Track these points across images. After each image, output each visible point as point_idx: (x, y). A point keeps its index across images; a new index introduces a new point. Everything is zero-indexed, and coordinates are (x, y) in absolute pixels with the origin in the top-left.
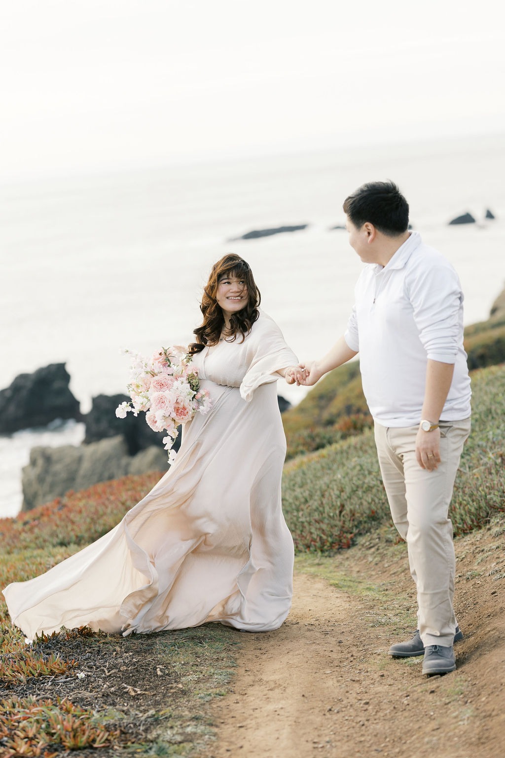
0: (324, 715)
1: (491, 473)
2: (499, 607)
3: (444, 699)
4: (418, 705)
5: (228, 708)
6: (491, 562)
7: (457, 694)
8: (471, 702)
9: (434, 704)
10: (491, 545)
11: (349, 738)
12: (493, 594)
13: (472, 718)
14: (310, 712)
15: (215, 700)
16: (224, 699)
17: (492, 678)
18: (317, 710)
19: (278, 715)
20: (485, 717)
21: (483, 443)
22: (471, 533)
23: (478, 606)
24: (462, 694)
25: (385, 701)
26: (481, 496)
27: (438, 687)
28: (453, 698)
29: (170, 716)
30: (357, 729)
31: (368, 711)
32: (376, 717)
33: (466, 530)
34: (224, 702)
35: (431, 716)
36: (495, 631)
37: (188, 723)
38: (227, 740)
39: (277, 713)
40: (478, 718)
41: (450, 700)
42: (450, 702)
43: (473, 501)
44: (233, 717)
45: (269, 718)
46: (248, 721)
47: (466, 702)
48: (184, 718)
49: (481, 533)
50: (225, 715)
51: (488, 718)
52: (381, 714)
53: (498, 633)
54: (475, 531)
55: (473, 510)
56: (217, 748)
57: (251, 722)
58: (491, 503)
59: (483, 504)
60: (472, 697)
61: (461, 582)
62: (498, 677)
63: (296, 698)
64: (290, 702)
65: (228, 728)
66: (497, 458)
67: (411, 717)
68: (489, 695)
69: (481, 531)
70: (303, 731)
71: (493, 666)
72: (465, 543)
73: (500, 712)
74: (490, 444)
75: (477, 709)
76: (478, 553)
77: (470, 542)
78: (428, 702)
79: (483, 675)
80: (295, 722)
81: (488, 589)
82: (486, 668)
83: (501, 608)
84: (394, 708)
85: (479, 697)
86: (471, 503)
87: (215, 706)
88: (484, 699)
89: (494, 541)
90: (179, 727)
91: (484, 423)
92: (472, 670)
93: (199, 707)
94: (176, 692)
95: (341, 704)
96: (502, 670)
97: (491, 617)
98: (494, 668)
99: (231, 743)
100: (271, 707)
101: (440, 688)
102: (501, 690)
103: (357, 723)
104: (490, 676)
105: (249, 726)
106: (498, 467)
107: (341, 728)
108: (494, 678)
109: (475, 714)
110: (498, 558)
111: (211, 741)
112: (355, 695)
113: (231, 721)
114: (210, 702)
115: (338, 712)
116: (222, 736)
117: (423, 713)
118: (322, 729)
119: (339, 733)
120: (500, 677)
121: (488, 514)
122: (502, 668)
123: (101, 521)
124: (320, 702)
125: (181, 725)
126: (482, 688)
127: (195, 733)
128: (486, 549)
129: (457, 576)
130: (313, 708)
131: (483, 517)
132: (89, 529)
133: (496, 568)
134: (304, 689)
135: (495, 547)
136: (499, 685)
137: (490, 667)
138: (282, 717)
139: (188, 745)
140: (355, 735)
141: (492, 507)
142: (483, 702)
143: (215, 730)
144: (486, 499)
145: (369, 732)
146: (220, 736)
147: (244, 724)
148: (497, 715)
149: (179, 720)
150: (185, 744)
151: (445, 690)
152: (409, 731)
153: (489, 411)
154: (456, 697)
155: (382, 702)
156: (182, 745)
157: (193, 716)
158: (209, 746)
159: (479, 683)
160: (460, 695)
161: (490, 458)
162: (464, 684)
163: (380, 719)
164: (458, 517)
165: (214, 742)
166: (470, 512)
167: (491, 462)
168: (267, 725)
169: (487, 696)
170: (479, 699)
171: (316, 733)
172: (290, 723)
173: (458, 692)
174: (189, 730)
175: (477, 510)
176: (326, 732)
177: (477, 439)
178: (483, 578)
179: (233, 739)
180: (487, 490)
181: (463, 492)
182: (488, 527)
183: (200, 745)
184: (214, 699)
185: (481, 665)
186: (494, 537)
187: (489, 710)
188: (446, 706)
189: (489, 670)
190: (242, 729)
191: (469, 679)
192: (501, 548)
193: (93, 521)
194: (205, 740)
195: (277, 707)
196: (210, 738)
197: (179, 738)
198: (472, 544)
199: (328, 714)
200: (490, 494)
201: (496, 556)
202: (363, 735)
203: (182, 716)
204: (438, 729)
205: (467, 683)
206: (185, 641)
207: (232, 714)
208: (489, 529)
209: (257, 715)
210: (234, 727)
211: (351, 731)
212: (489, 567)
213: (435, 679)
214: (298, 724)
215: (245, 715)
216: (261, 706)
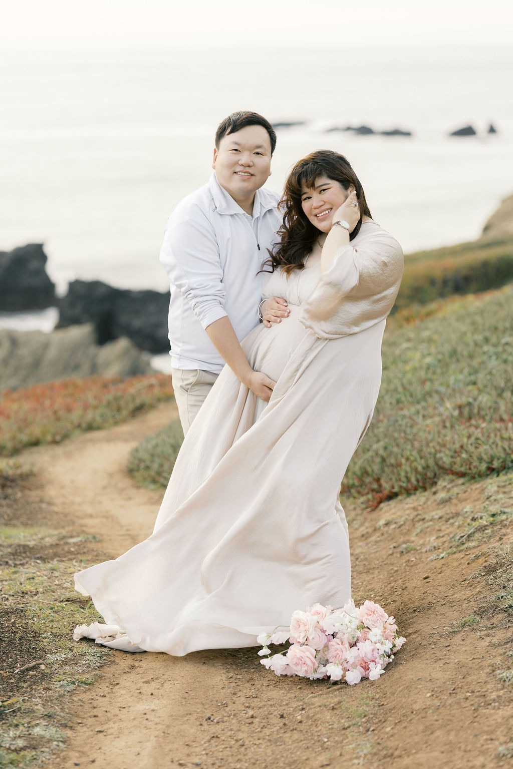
0: (201, 725)
1: (445, 427)
2: (427, 601)
3: (343, 721)
4: (312, 725)
5: (91, 703)
6: (431, 534)
7: (360, 716)
8: (373, 730)
9: (330, 727)
10: (433, 513)
11: (223, 762)
12: (425, 578)
13: (369, 756)
14: (186, 719)
15: (78, 691)
16: (89, 689)
17: (404, 700)
18: (192, 718)
19: (147, 719)
20: (385, 757)
21: (442, 389)
22: (415, 494)
23: (406, 593)
24: (365, 716)
25: (276, 713)
26: (430, 454)
27: (339, 703)
28: (354, 722)
29: (19, 709)
30: (235, 750)
31: (253, 725)
32: (261, 735)
33: (410, 490)
34: (88, 693)
35: (325, 742)
36: (417, 635)
37: (38, 722)
38: (79, 749)
39: (146, 717)
40: (376, 757)
41: (350, 723)
42: (349, 727)
43: (421, 458)
44: (95, 716)
45: (135, 722)
46: (111, 724)
47: (368, 730)
48: (35, 714)
49: (424, 496)
50: (85, 713)
51: (388, 759)
52: (267, 731)
53: (419, 638)
54: (420, 492)
55: (420, 468)
56: (65, 759)
57: (113, 725)
58: (440, 463)
59: (431, 462)
60: (376, 723)
61: (395, 555)
62: (410, 699)
63: (173, 697)
64: (164, 702)
65: (85, 732)
66: (454, 409)
67: (301, 741)
68: (396, 724)
69: (426, 493)
70: (170, 747)
71: (407, 685)
72: (407, 506)
73: (403, 753)
74: (450, 391)
75: (379, 744)
76: (418, 521)
77: (412, 506)
78: (324, 723)
79: (393, 694)
80: (164, 733)
81: (421, 571)
82: (398, 686)
83: (429, 604)
84: (285, 724)
85: (384, 724)
86: (418, 459)
87: (75, 699)
88: (388, 729)
89: (438, 509)
90: (26, 725)
91: (447, 365)
92: (383, 684)
93: (57, 699)
94: (35, 675)
95: (224, 710)
96: (416, 691)
97: (417, 613)
98: (407, 687)
99: (83, 753)
100: (141, 707)
101: (342, 703)
102: (411, 720)
103: (237, 741)
104: (401, 697)
105: (110, 731)
106: (454, 420)
107: (217, 746)
108: (405, 700)
109: (375, 751)
110: (440, 530)
111: (58, 750)
112: (243, 699)
113: (91, 721)
114: (71, 693)
115: (218, 723)
116: (75, 742)
117: (316, 738)
118: (194, 745)
119: (213, 752)
120: (412, 700)
121: (435, 474)
122: (417, 688)
123: (28, 431)
124: (201, 706)
125: (29, 723)
126: (390, 712)
127: (42, 737)
128: (427, 517)
129: (392, 546)
130: (190, 714)
131: (430, 478)
132: (14, 438)
133: (435, 544)
134: (185, 686)
135: (437, 517)
136: (409, 713)
137: (403, 685)
138: (150, 723)
139: (29, 754)
140: (230, 759)
141: (441, 468)
142: (387, 733)
143: (69, 733)
144: (435, 457)
145: (247, 758)
146: (73, 742)
147: (105, 727)
148: (400, 757)
149: (28, 716)
150: (26, 753)
151: (347, 709)
152: (294, 762)
153: (454, 353)
154: (358, 719)
155: (272, 714)
156: (22, 753)
157: (46, 713)
158: (54, 757)
159: (387, 704)
160: (363, 718)
161: (447, 409)
162: (371, 703)
163: (264, 739)
164: (403, 474)
165: (62, 751)
166: (416, 470)
167: (446, 413)
168: (130, 732)
169: (393, 726)
170: (383, 728)
171: (186, 750)
172: (157, 733)
173: (361, 714)
174: (37, 731)
175: (424, 468)
176: (198, 750)
177: (436, 383)
178: (419, 554)
179: (86, 749)
180: (438, 448)
181: (413, 445)
182: (434, 489)
183: (44, 754)
184: (78, 688)
185: (394, 679)
186: (439, 504)
187: (391, 748)
188: (343, 732)
189: (401, 688)
190: (101, 735)
191: (377, 697)
192: (444, 519)
193: (20, 430)
194: (52, 748)
195: (148, 708)
196: (58, 746)
197: (20, 743)
198: (414, 509)
199: (205, 723)
200: (440, 452)
201: (437, 528)
202: (239, 760)
203: (33, 711)
204: (327, 765)
205: (374, 701)
206: (66, 605)
207: (95, 712)
208: (435, 493)
209: (122, 717)
210: (92, 730)
211: (227, 752)
212: (428, 539)
213: (338, 690)
214: (166, 735)
215: (109, 714)
216: (129, 705)
